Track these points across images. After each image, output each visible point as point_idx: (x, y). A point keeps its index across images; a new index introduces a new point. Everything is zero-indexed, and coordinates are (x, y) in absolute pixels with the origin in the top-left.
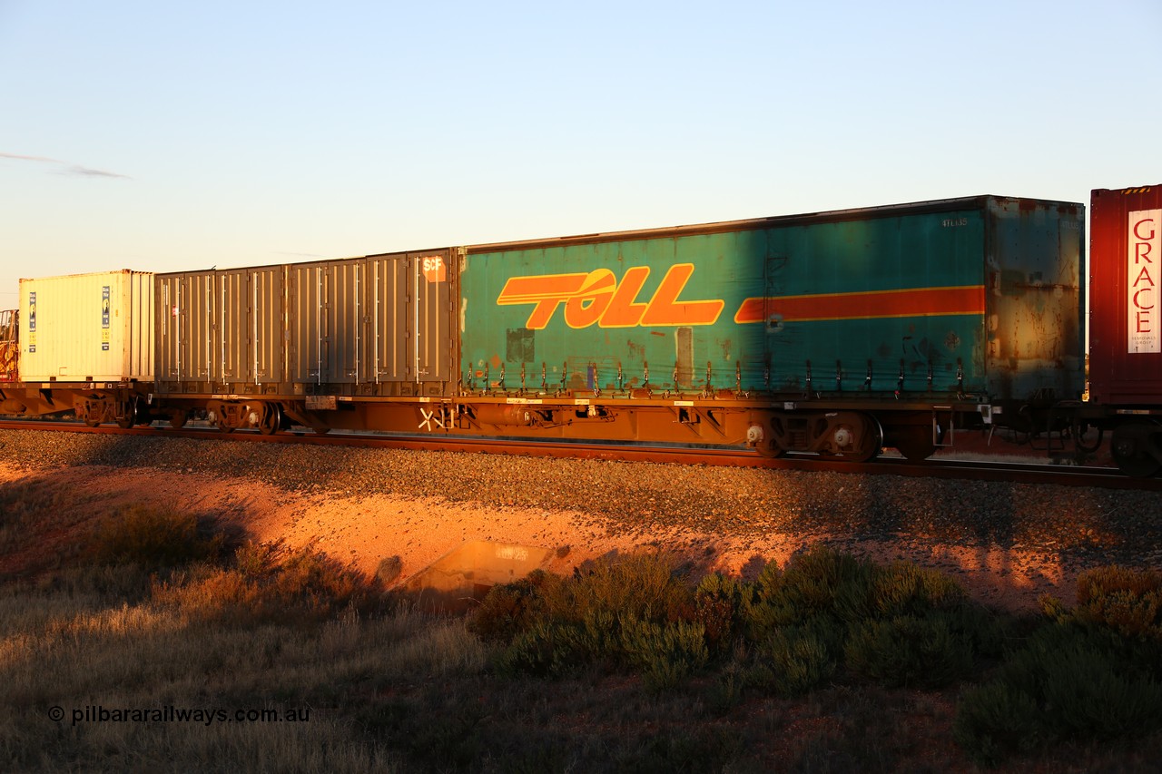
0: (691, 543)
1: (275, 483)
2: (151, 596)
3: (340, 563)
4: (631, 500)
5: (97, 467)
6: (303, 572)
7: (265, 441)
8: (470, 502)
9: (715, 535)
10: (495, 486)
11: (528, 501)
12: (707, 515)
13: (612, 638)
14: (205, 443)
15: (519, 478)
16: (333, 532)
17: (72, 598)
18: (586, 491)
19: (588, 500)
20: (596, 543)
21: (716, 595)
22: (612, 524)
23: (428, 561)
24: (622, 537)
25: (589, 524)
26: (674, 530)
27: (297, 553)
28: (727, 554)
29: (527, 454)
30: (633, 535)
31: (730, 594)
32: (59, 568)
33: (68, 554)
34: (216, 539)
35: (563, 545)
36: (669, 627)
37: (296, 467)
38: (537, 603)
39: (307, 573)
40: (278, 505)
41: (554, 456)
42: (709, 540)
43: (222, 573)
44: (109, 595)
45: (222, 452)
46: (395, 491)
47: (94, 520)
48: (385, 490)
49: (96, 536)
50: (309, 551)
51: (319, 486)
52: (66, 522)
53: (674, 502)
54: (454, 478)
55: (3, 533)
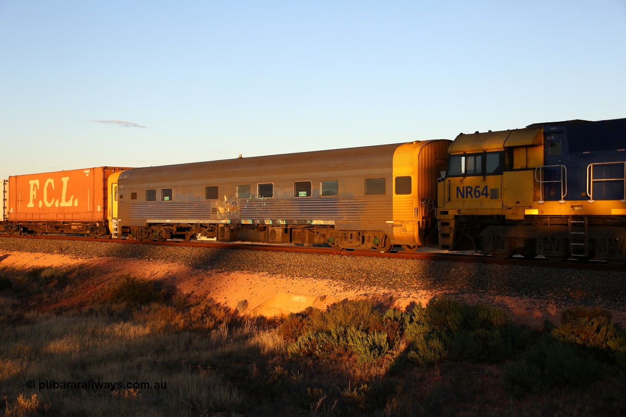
1: (190, 266)
2: (133, 318)
3: (219, 303)
4: (355, 274)
5: (110, 258)
6: (203, 307)
7: (186, 246)
8: (280, 275)
9: (394, 291)
10: (292, 267)
11: (307, 275)
12: (390, 281)
13: (343, 339)
14: (158, 247)
15: (303, 264)
16: (216, 289)
17: (97, 318)
18: (334, 270)
19: (335, 274)
20: (338, 294)
21: (392, 319)
22: (345, 285)
23: (260, 302)
24: (350, 291)
25: (335, 285)
26: (375, 288)
27: (200, 298)
28: (399, 300)
29: (307, 252)
30: (355, 291)
31: (399, 319)
32: (92, 304)
33: (96, 298)
34: (163, 291)
35: (322, 295)
36: (371, 334)
37: (200, 258)
38: (309, 322)
39: (204, 308)
40: (191, 276)
41: (319, 253)
42: (391, 293)
43: (166, 307)
44: (114, 317)
45: (166, 251)
46: (245, 270)
47: (108, 282)
48: (241, 269)
49: (109, 290)
50: (205, 297)
51: (210, 267)
52: (95, 283)
53: (375, 275)
54: (273, 263)
55: (68, 288)
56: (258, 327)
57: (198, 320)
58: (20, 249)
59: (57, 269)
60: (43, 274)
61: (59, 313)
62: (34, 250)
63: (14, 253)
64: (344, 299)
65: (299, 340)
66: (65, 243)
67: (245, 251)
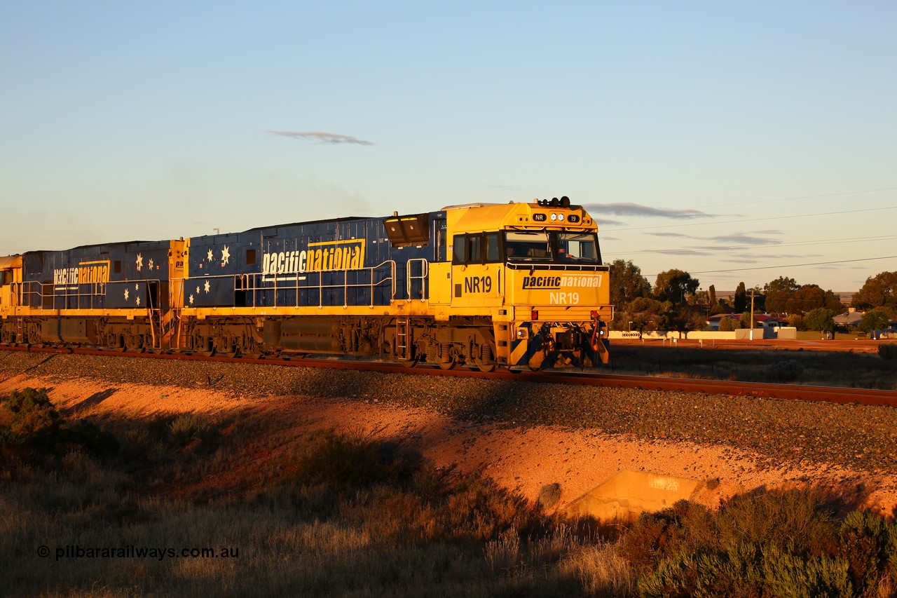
0: (841, 480)
1: (449, 414)
2: (339, 513)
3: (505, 489)
4: (781, 437)
5: (299, 397)
6: (472, 496)
7: (442, 375)
8: (625, 435)
9: (866, 473)
10: (649, 420)
11: (680, 435)
12: (859, 453)
13: (755, 569)
14: (389, 377)
15: (673, 413)
16: (500, 460)
17: (273, 512)
18: (736, 427)
19: (738, 435)
20: (745, 476)
21: (860, 531)
22: (761, 458)
23: (586, 489)
24: (771, 471)
25: (739, 459)
26: (824, 467)
27: (467, 478)
28: (878, 492)
29: (681, 390)
30: (782, 470)
31: (877, 532)
32: (263, 486)
33: (271, 474)
34: (396, 462)
35: (713, 478)
36: (812, 562)
37: (468, 398)
38: (682, 532)
39: (475, 497)
40: (451, 433)
41: (707, 392)
42: (859, 477)
43: (400, 493)
44: (304, 511)
45: (404, 385)
46: (556, 423)
47: (293, 444)
48: (547, 421)
49: (294, 458)
50: (477, 476)
51: (488, 417)
52: (270, 445)
53: (824, 439)
54: (611, 411)
55: (219, 453)
56: (581, 538)
57: (463, 522)
58: (135, 378)
59: (201, 417)
60: (175, 427)
61: (200, 502)
62: (159, 381)
63: (125, 385)
64: (757, 486)
65: (660, 569)
66: (216, 367)
67: (556, 386)
